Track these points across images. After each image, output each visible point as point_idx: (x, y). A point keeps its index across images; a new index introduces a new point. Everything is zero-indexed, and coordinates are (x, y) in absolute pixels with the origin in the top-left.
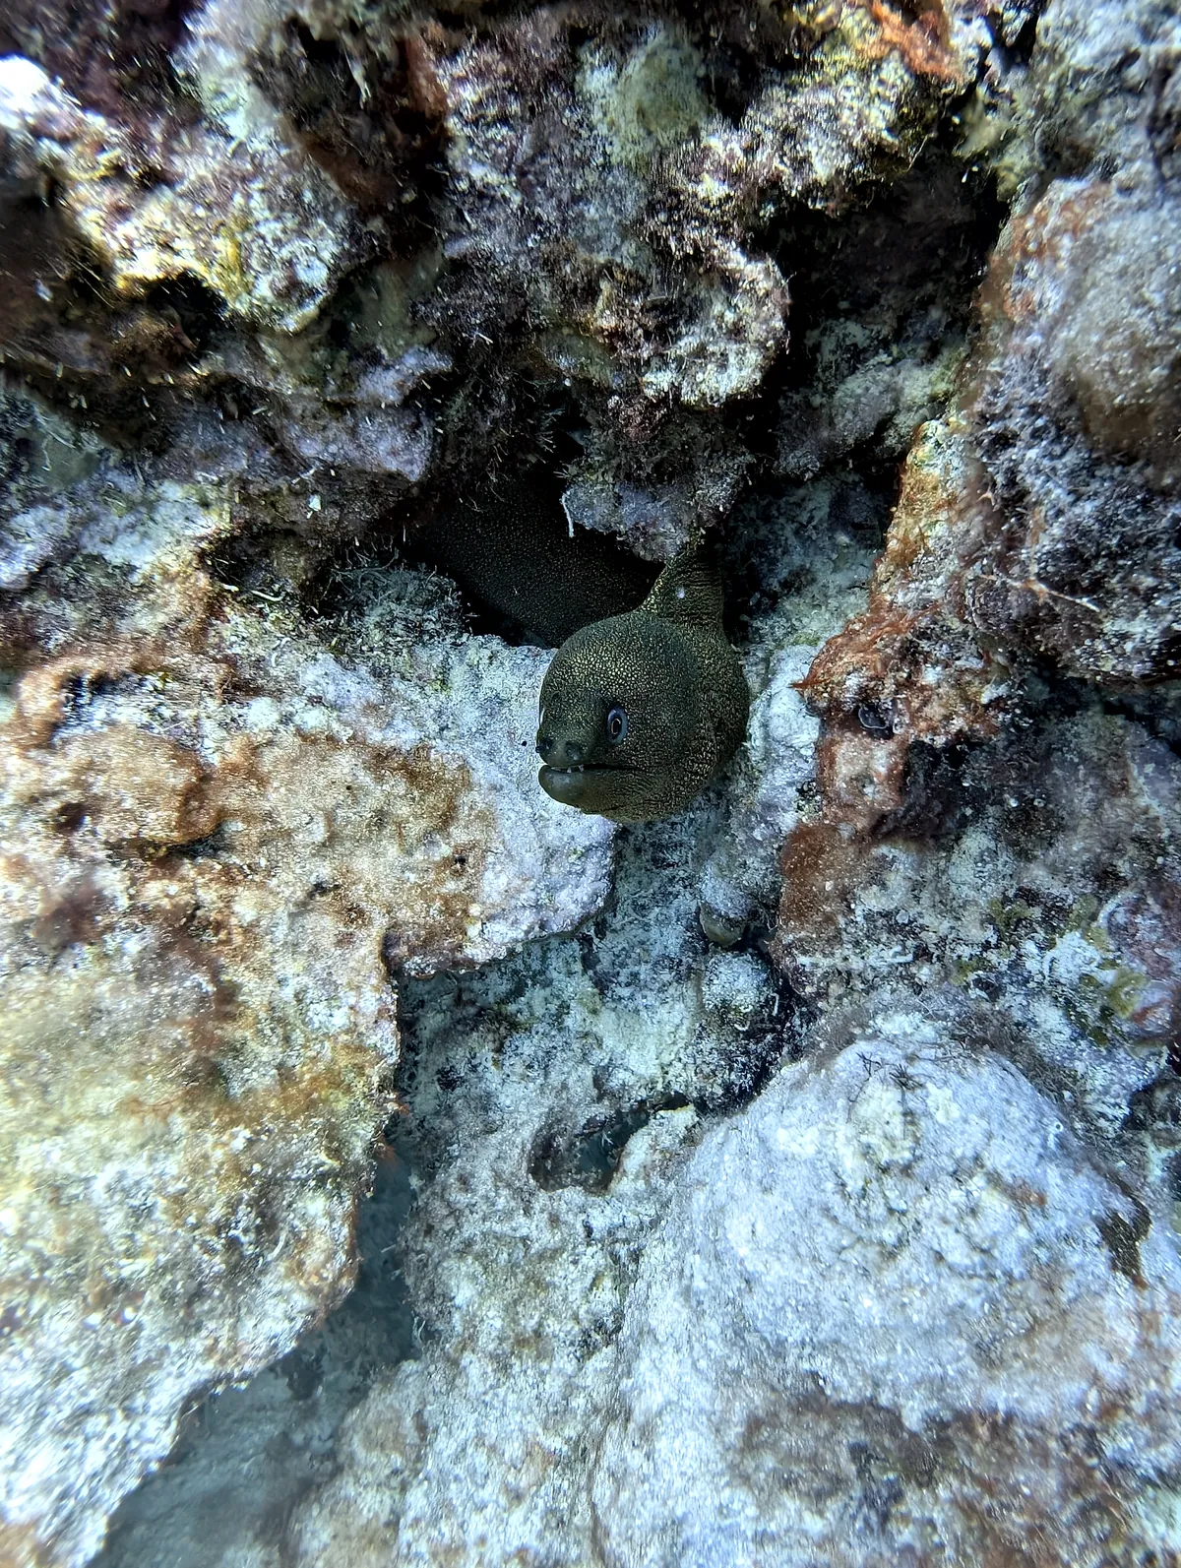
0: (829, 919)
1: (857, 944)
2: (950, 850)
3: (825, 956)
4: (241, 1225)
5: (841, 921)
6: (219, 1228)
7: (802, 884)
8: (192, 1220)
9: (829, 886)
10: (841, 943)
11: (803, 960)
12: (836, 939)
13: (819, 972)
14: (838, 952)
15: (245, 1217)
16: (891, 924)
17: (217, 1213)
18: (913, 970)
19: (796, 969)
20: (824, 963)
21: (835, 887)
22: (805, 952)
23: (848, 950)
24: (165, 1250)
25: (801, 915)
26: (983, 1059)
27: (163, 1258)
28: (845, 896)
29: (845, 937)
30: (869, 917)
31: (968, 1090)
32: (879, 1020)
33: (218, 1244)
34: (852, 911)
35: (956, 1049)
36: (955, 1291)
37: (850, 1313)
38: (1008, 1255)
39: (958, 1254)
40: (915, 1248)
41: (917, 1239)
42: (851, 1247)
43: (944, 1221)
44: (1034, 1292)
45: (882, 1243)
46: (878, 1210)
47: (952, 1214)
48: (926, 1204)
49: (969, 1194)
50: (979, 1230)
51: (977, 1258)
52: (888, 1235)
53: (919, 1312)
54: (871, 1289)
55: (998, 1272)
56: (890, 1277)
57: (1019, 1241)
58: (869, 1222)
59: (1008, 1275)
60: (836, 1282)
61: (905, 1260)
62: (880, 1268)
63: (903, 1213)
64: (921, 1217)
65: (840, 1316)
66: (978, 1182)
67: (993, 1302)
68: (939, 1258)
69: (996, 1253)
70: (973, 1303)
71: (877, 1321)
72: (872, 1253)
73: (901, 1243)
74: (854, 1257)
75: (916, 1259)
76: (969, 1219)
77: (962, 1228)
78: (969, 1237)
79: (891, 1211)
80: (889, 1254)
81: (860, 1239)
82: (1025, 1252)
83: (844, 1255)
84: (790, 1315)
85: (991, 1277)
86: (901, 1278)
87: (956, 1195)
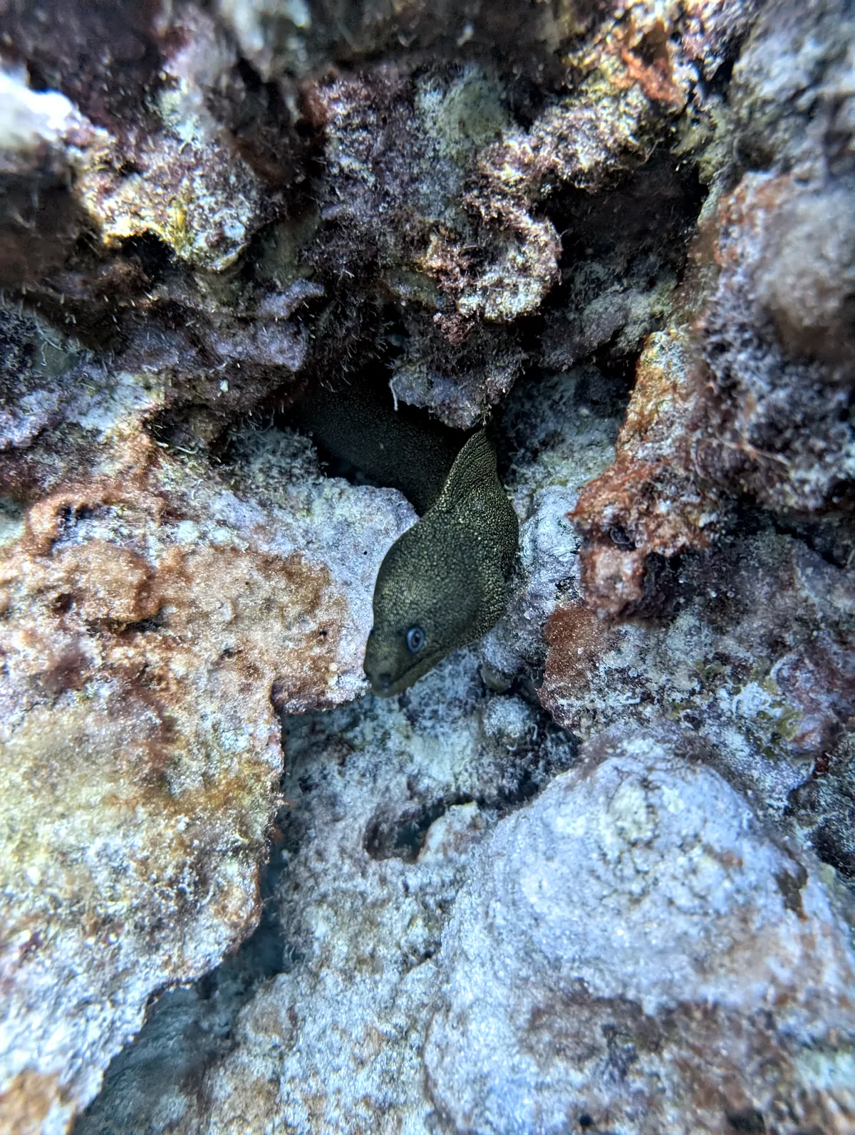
0: (580, 674)
1: (600, 691)
2: (666, 627)
3: (578, 699)
4: (187, 881)
5: (589, 675)
6: (171, 883)
7: (561, 650)
8: (154, 876)
9: (580, 651)
10: (589, 690)
11: (562, 701)
12: (586, 687)
13: (574, 710)
14: (587, 697)
15: (188, 877)
16: (624, 677)
17: (170, 872)
18: (641, 709)
19: (557, 708)
20: (578, 703)
21: (585, 651)
22: (563, 697)
23: (594, 695)
24: (137, 897)
25: (561, 671)
26: (698, 769)
27: (135, 902)
28: (592, 658)
29: (592, 686)
30: (609, 672)
31: (689, 791)
32: (625, 743)
33: (172, 893)
34: (597, 668)
35: (680, 763)
36: (681, 924)
37: (608, 939)
38: (717, 900)
39: (683, 899)
40: (654, 896)
41: (656, 890)
42: (610, 896)
43: (674, 878)
44: (734, 924)
45: (631, 893)
46: (629, 871)
47: (679, 873)
48: (662, 866)
49: (691, 859)
50: (698, 883)
51: (697, 902)
52: (636, 887)
53: (656, 938)
54: (623, 924)
55: (711, 911)
56: (636, 916)
57: (725, 890)
58: (622, 879)
59: (717, 912)
60: (598, 919)
61: (646, 904)
62: (629, 909)
63: (646, 873)
64: (658, 875)
65: (601, 942)
66: (697, 851)
67: (707, 930)
68: (671, 902)
69: (710, 898)
70: (693, 931)
71: (627, 945)
72: (624, 900)
73: (644, 893)
74: (611, 902)
75: (654, 903)
76: (691, 877)
77: (686, 882)
78: (691, 889)
79: (638, 872)
80: (636, 900)
81: (616, 891)
82: (729, 897)
83: (604, 902)
84: (565, 942)
85: (706, 914)
86: (644, 916)
87: (682, 860)
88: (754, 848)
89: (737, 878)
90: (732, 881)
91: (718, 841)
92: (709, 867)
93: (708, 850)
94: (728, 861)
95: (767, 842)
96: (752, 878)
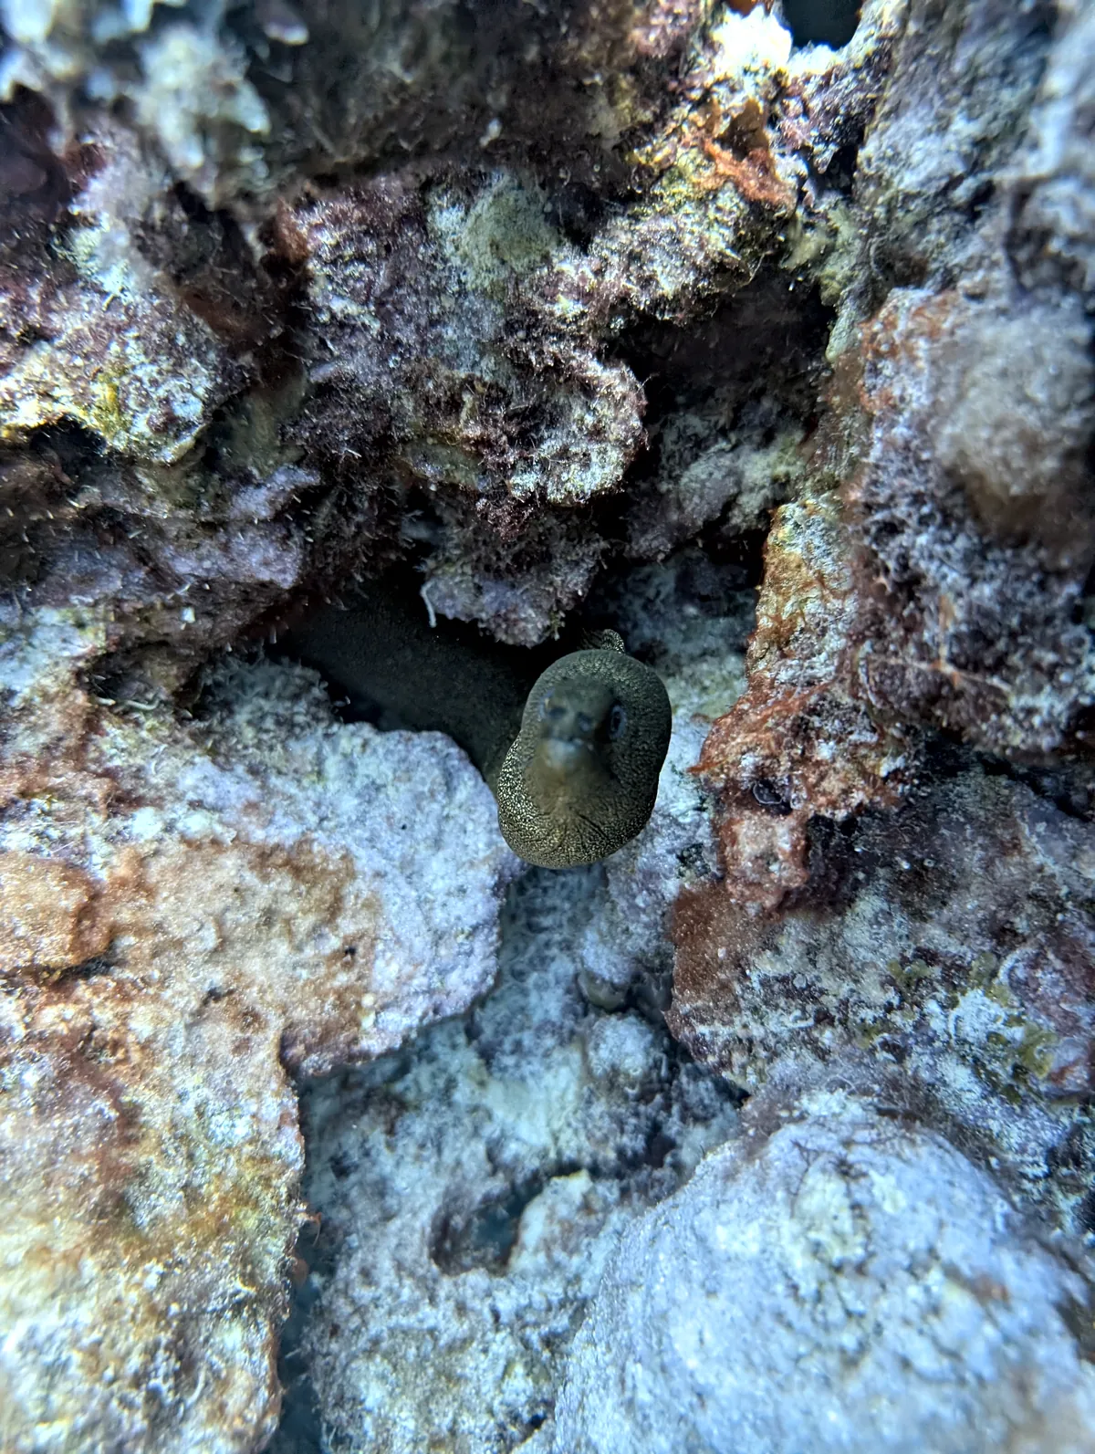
0: (725, 986)
1: (755, 1010)
2: (842, 913)
3: (724, 1024)
4: (161, 1372)
5: (737, 988)
6: (138, 1380)
7: (695, 953)
8: (109, 1373)
9: (721, 953)
10: (739, 1010)
11: (702, 1029)
12: (735, 1007)
13: (720, 1041)
14: (737, 1020)
15: (165, 1363)
16: (787, 990)
17: (135, 1362)
18: (816, 1034)
19: (696, 1039)
20: (724, 1031)
21: (728, 952)
22: (703, 1021)
23: (747, 1017)
24: (83, 1410)
25: (696, 985)
26: (918, 1139)
27: (82, 1420)
28: (739, 963)
29: (743, 1004)
30: (765, 983)
31: (911, 1175)
32: (805, 1100)
33: (139, 1397)
34: (747, 977)
35: (889, 1128)
36: (927, 1400)
37: (815, 1429)
38: (978, 1357)
39: (925, 1359)
40: (877, 1353)
41: (880, 1344)
42: (810, 1355)
43: (906, 1322)
44: (1007, 1395)
45: (842, 1350)
46: (836, 1315)
47: (913, 1313)
48: (884, 1304)
49: (927, 1290)
50: (946, 1331)
51: (946, 1362)
52: (849, 1339)
53: (889, 1423)
54: (836, 1401)
55: (969, 1376)
56: (854, 1387)
57: (988, 1341)
58: (827, 1327)
59: (980, 1379)
60: (796, 1393)
61: (868, 1366)
62: (842, 1378)
63: (862, 1315)
64: (881, 1318)
65: (804, 1432)
66: (935, 1277)
67: (967, 1409)
68: (905, 1364)
69: (965, 1355)
70: (946, 1412)
71: (845, 1437)
72: (833, 1362)
73: (863, 1348)
74: (813, 1366)
75: (880, 1366)
76: (933, 1320)
77: (925, 1328)
78: (935, 1341)
79: (849, 1314)
80: (851, 1361)
81: (818, 1346)
82: (995, 1353)
83: (803, 1364)
84: (748, 1431)
85: (962, 1381)
86: (866, 1385)
87: (914, 1291)
88: (1019, 1262)
89: (1003, 1318)
90: (995, 1323)
91: (965, 1256)
92: (958, 1301)
93: (952, 1273)
94: (985, 1290)
95: (1037, 1250)
96: (1024, 1314)
